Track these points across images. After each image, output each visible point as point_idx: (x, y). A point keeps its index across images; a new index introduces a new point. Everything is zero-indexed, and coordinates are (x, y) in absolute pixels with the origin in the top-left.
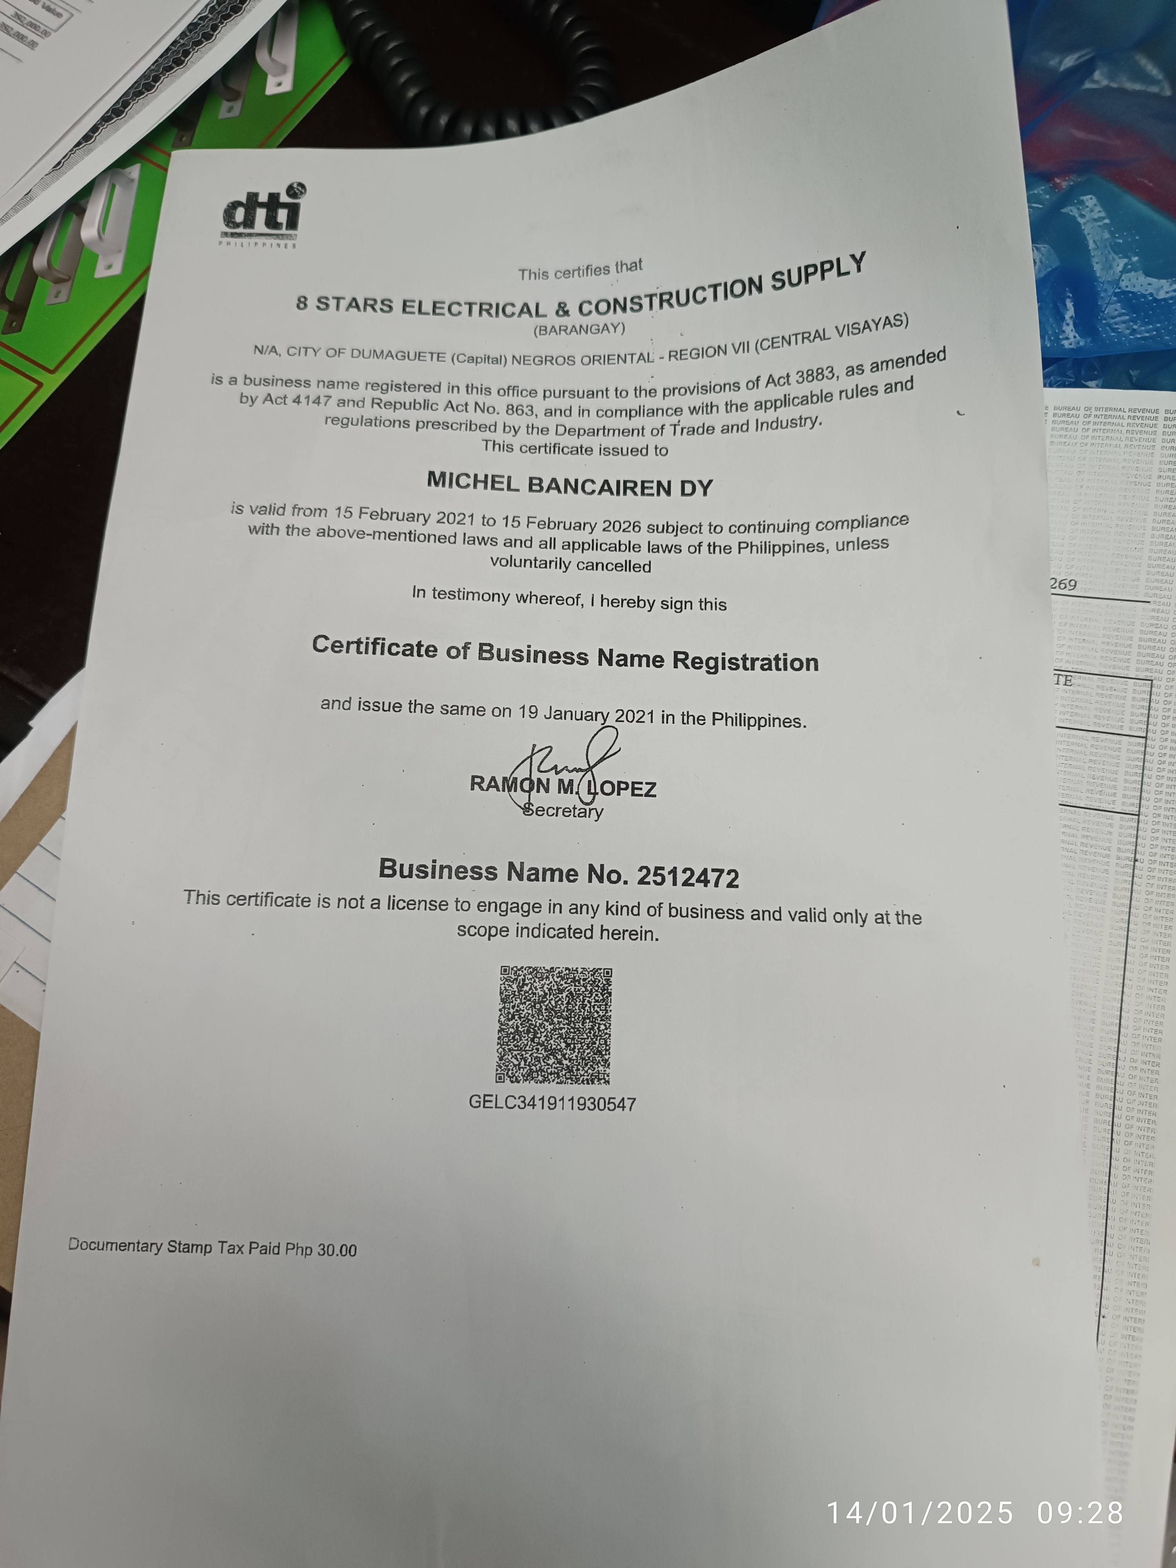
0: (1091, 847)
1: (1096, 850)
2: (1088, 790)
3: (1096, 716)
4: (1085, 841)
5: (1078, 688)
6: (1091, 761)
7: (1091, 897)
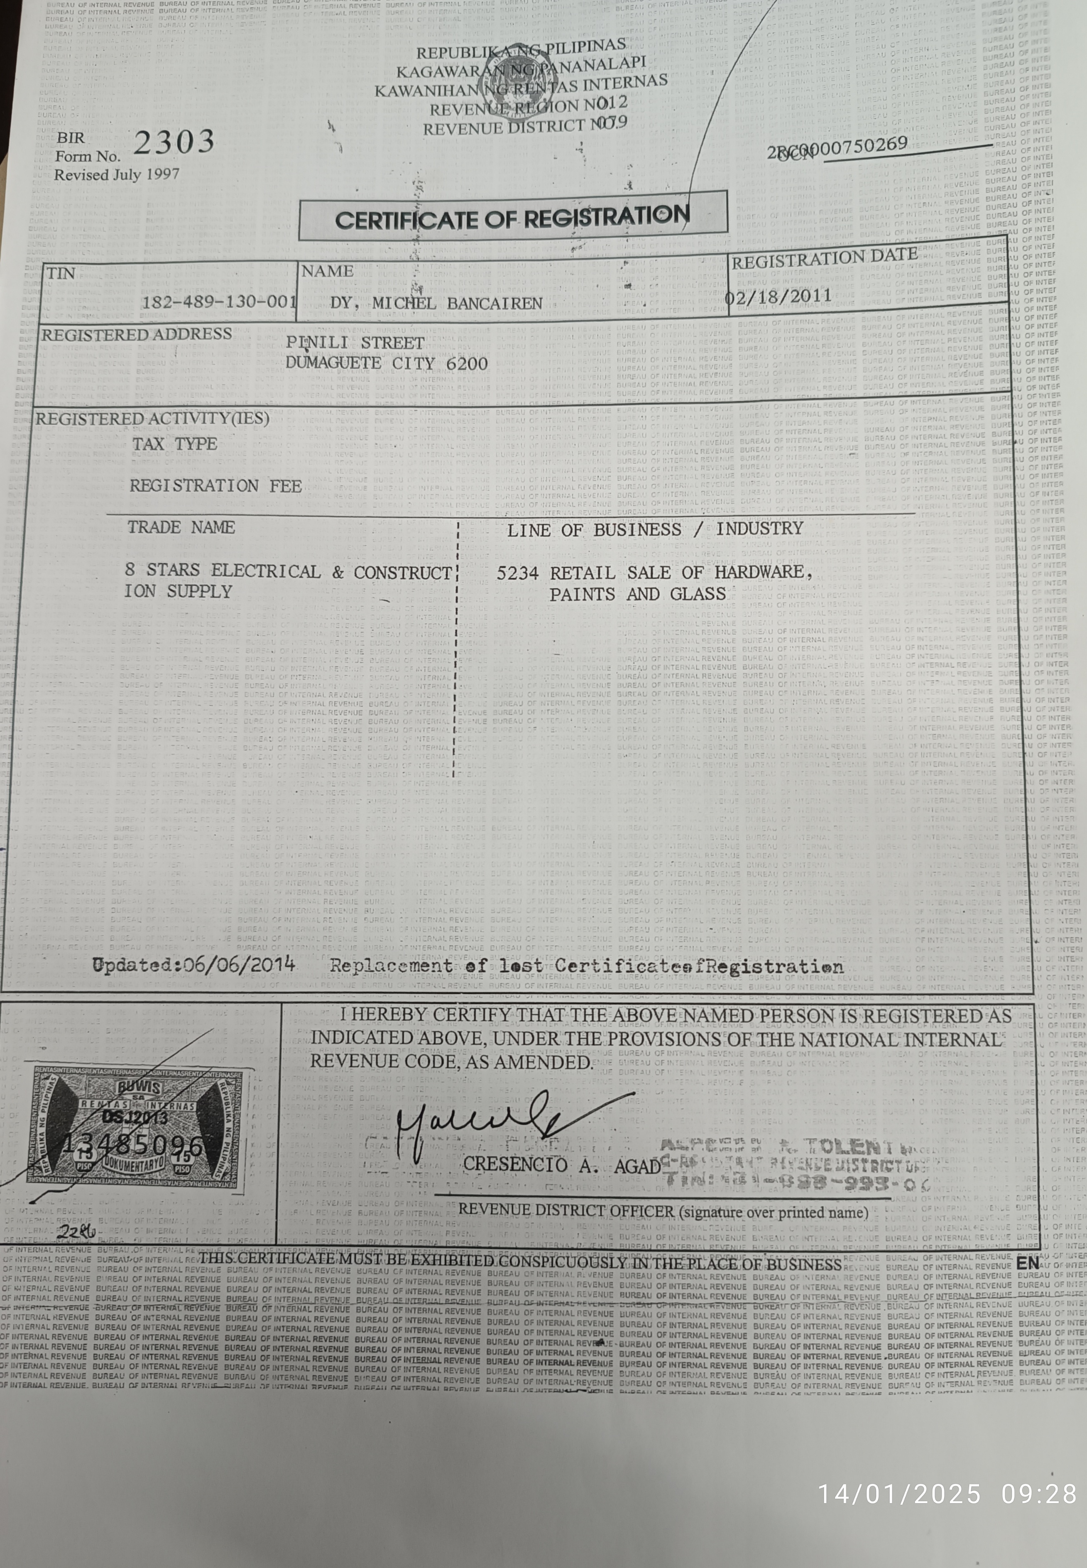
0: (963, 437)
1: (968, 440)
2: (951, 374)
3: (949, 288)
4: (955, 431)
5: (925, 260)
6: (949, 340)
7: (969, 492)
